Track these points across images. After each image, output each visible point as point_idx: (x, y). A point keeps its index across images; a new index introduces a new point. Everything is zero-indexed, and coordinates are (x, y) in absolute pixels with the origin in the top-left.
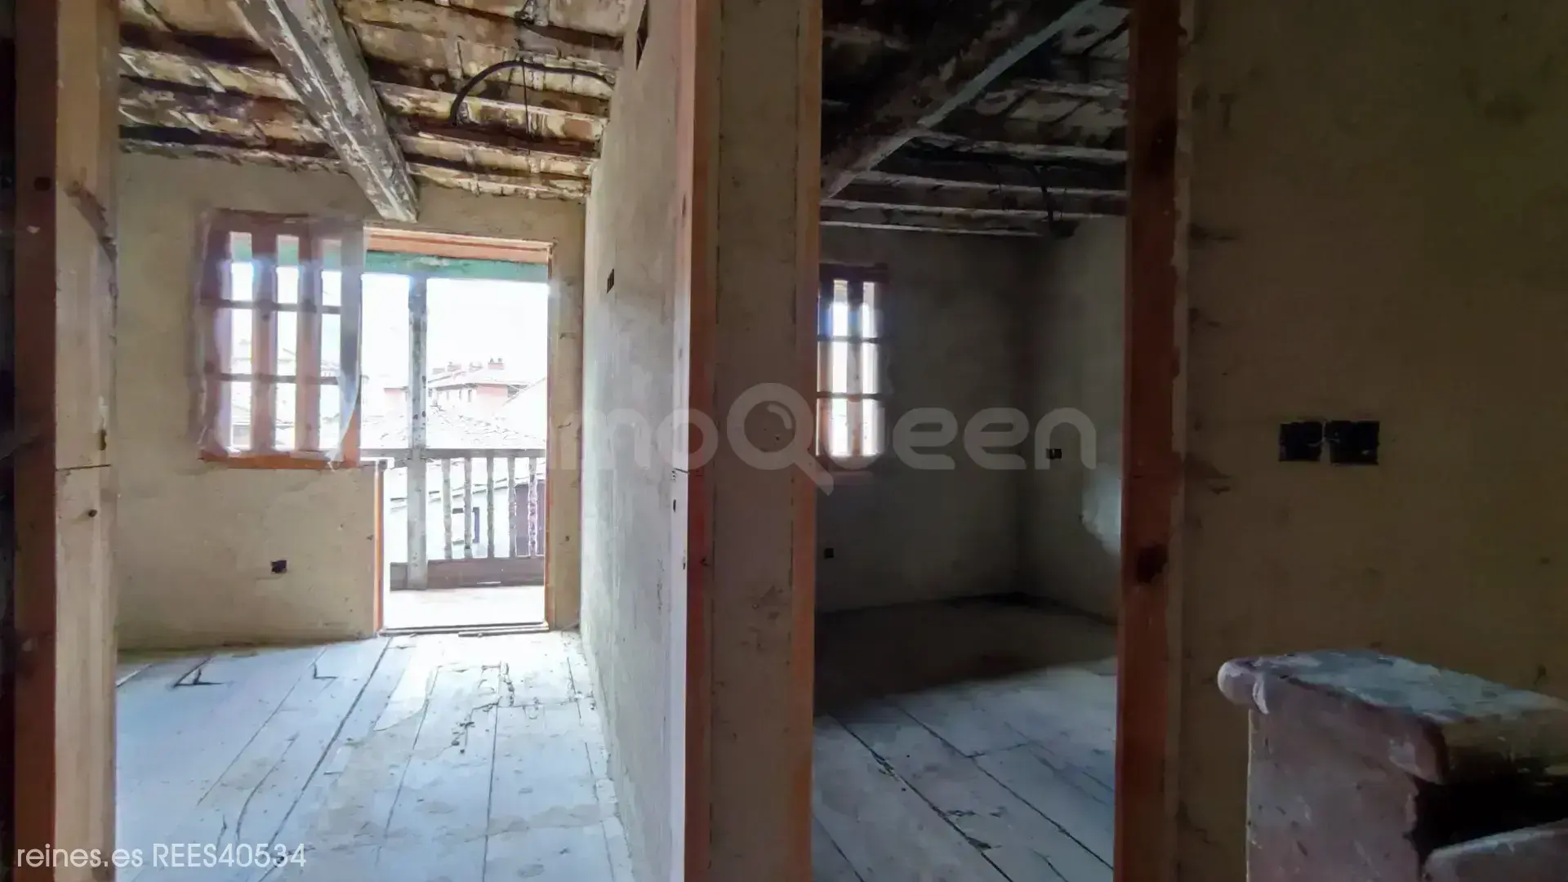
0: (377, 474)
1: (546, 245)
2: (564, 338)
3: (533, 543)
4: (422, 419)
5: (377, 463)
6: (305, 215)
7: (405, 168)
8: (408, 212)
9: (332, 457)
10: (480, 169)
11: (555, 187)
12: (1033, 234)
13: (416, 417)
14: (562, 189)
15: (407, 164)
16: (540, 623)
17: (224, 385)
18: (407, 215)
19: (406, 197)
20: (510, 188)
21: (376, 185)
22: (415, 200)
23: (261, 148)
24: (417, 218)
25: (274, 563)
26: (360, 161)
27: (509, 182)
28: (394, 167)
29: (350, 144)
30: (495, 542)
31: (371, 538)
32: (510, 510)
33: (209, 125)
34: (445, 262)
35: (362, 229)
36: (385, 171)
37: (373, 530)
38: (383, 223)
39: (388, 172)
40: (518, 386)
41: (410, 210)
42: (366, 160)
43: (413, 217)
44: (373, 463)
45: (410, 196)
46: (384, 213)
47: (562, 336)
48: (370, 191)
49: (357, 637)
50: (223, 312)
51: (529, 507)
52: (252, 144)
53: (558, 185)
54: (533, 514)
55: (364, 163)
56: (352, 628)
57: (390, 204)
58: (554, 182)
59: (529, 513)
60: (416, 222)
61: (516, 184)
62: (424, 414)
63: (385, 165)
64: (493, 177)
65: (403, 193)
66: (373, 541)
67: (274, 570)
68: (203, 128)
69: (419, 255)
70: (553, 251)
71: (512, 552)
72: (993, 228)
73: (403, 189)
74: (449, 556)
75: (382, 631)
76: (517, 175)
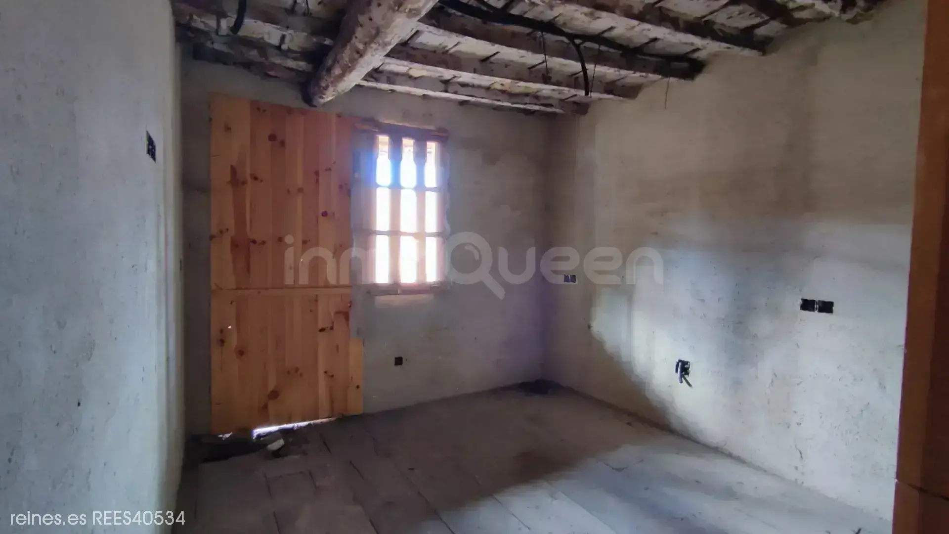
12: (558, 111)
72: (530, 104)
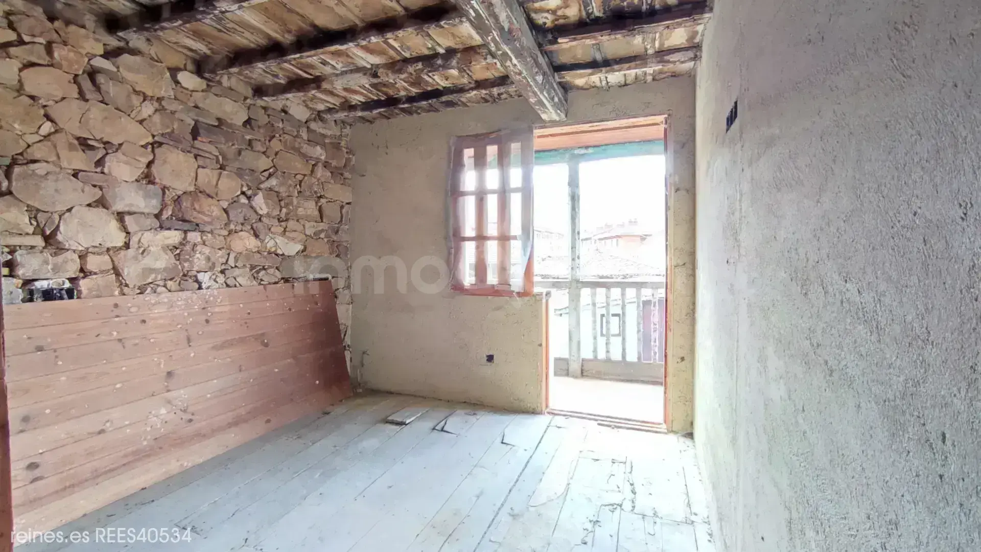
0: (544, 301)
1: (661, 118)
2: (678, 192)
3: (655, 353)
4: (577, 260)
5: (544, 294)
6: (499, 130)
7: (554, 78)
8: (559, 111)
9: (517, 290)
10: (607, 64)
11: (668, 62)
13: (573, 260)
14: (674, 62)
15: (556, 74)
16: (660, 424)
17: (463, 243)
18: (559, 115)
19: (556, 99)
20: (632, 73)
21: (535, 93)
22: (564, 102)
23: (472, 89)
24: (566, 116)
25: (488, 356)
26: (520, 74)
27: (629, 68)
28: (544, 74)
29: (511, 60)
30: (627, 351)
31: (541, 345)
32: (638, 328)
33: (446, 82)
34: (590, 150)
35: (532, 131)
36: (537, 78)
37: (541, 341)
38: (544, 124)
39: (540, 78)
40: (646, 235)
41: (561, 111)
42: (524, 72)
43: (563, 116)
44: (541, 294)
45: (559, 99)
46: (544, 116)
47: (677, 190)
48: (532, 100)
49: (534, 412)
50: (461, 199)
51: (652, 325)
52: (467, 88)
53: (671, 60)
54: (655, 331)
55: (523, 75)
56: (530, 405)
57: (547, 108)
58: (667, 58)
59: (652, 330)
60: (565, 119)
61: (635, 68)
62: (579, 258)
63: (537, 73)
64: (616, 67)
65: (553, 97)
66: (541, 346)
67: (487, 360)
68: (444, 85)
69: (573, 148)
70: (668, 121)
71: (639, 358)
73: (553, 93)
74: (596, 357)
75: (548, 410)
76: (635, 60)
